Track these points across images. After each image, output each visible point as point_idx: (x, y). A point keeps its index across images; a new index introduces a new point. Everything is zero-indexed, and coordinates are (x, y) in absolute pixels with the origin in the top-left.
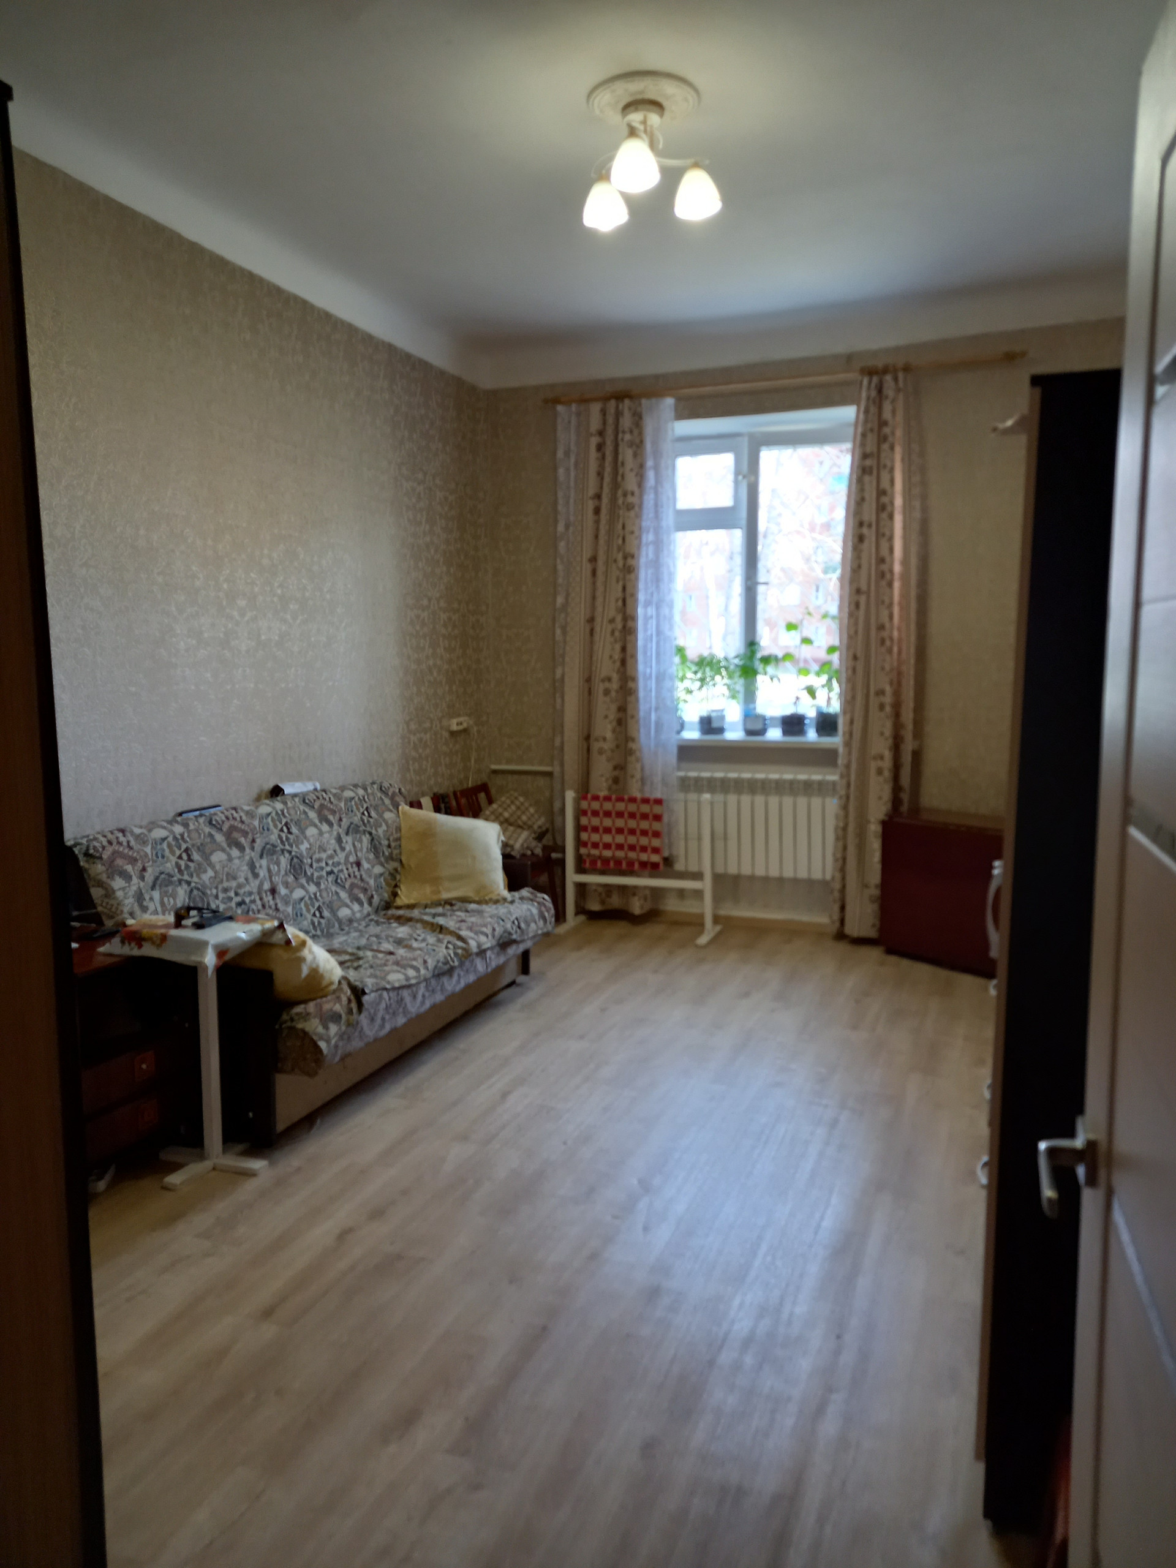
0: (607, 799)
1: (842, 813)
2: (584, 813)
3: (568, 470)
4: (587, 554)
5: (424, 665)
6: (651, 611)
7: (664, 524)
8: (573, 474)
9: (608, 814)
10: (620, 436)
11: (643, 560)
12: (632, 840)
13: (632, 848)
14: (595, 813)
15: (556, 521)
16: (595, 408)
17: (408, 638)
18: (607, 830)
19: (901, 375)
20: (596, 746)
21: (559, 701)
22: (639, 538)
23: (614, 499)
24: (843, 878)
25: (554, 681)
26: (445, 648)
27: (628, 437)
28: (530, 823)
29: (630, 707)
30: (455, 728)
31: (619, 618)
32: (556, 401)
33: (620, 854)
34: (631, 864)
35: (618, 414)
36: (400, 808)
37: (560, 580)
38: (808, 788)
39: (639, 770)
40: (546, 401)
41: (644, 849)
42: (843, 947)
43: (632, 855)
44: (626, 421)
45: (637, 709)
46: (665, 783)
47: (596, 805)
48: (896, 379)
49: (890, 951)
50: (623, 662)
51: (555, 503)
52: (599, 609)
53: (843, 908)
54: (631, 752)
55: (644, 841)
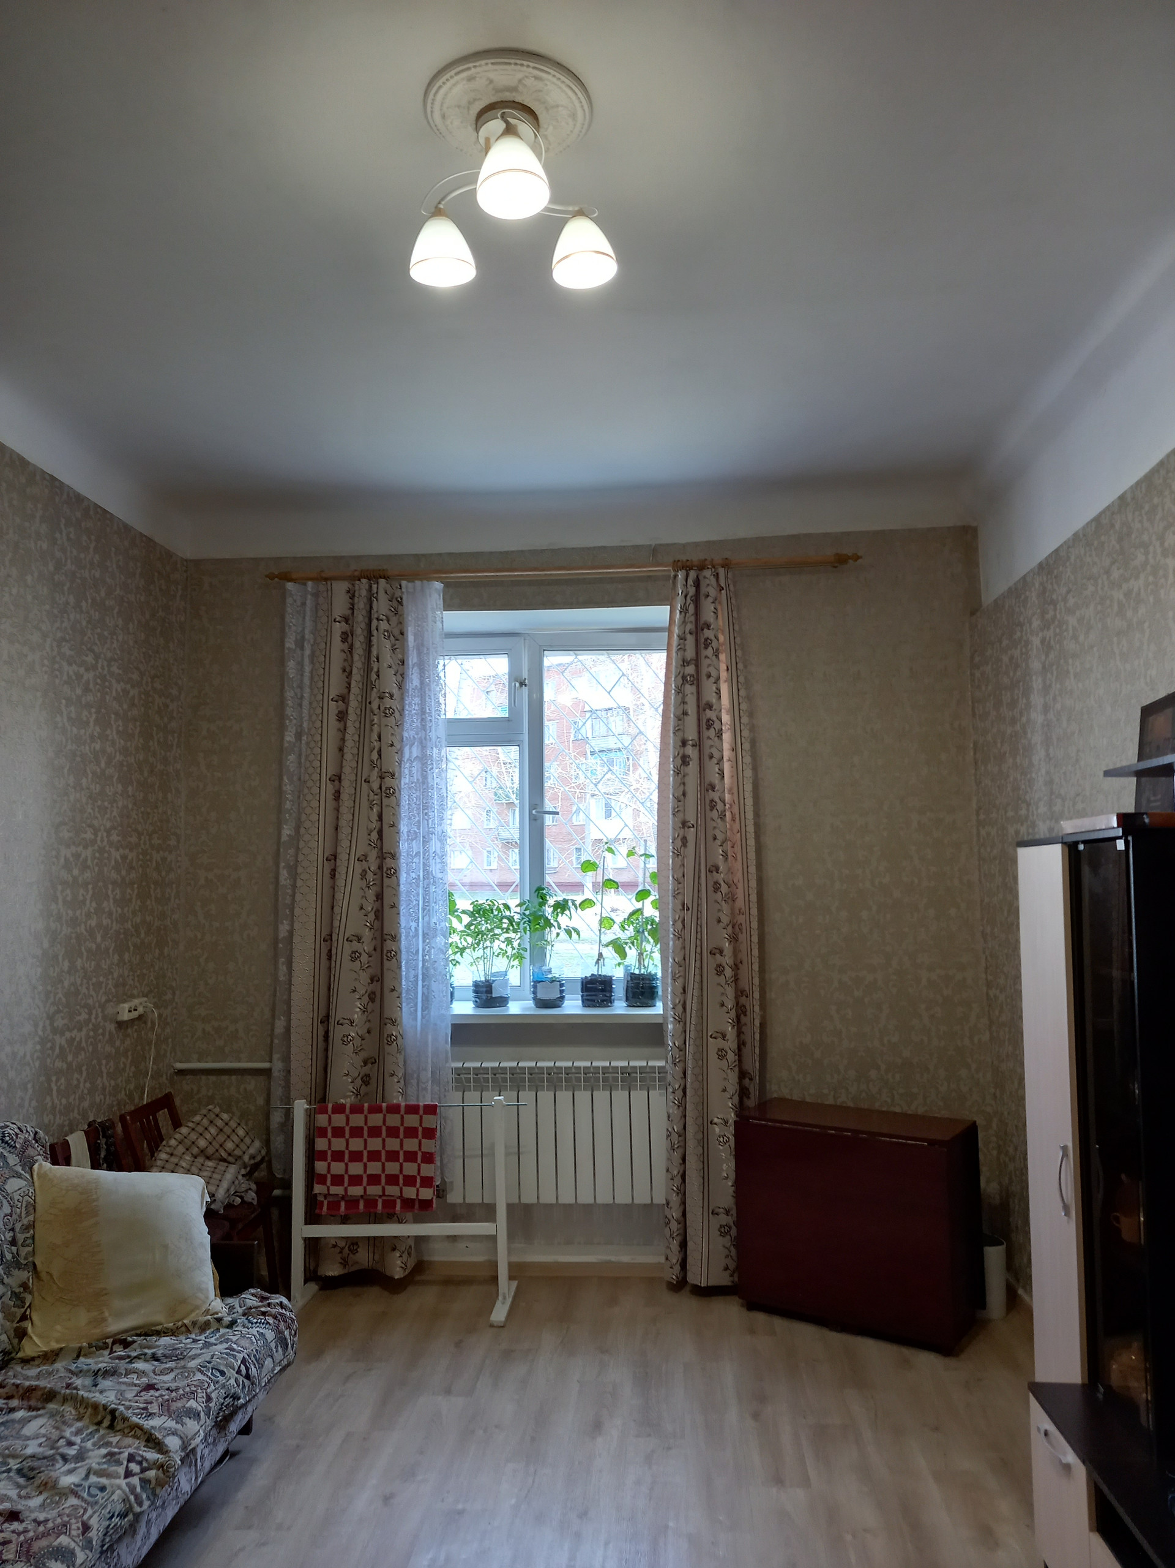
0: (356, 1109)
1: (675, 1112)
2: (322, 1132)
3: (301, 664)
4: (329, 770)
5: (83, 926)
6: (416, 846)
7: (433, 735)
8: (307, 669)
9: (357, 1132)
10: (374, 623)
11: (405, 781)
12: (392, 1168)
13: (392, 1180)
14: (338, 1132)
15: (282, 728)
16: (340, 588)
17: (60, 887)
18: (356, 1156)
19: (721, 571)
20: (337, 1033)
21: (283, 969)
22: (400, 752)
23: (366, 702)
24: (684, 1203)
25: (276, 940)
26: (115, 900)
27: (384, 625)
28: (238, 1152)
29: (387, 976)
30: (126, 1016)
31: (373, 855)
32: (286, 577)
33: (374, 1190)
34: (389, 1203)
35: (371, 598)
36: (36, 1167)
37: (288, 805)
38: (628, 1079)
39: (401, 1064)
40: (272, 577)
41: (410, 1181)
42: (688, 1304)
43: (393, 1190)
44: (382, 606)
45: (398, 978)
46: (436, 1080)
47: (339, 1120)
48: (717, 576)
49: (752, 1306)
50: (379, 914)
51: (282, 704)
52: (345, 843)
53: (683, 1245)
54: (390, 1040)
55: (410, 1169)
